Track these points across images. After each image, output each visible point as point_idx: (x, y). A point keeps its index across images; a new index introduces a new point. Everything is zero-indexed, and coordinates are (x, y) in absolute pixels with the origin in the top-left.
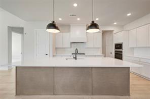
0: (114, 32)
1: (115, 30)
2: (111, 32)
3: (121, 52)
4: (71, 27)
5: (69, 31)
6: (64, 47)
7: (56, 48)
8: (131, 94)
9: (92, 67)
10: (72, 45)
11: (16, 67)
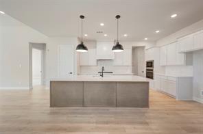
0: (146, 48)
1: (147, 46)
2: (143, 48)
3: (152, 70)
4: (98, 43)
5: (96, 47)
6: (90, 64)
7: (81, 66)
8: (150, 106)
9: (116, 82)
10: (99, 62)
11: (51, 82)
